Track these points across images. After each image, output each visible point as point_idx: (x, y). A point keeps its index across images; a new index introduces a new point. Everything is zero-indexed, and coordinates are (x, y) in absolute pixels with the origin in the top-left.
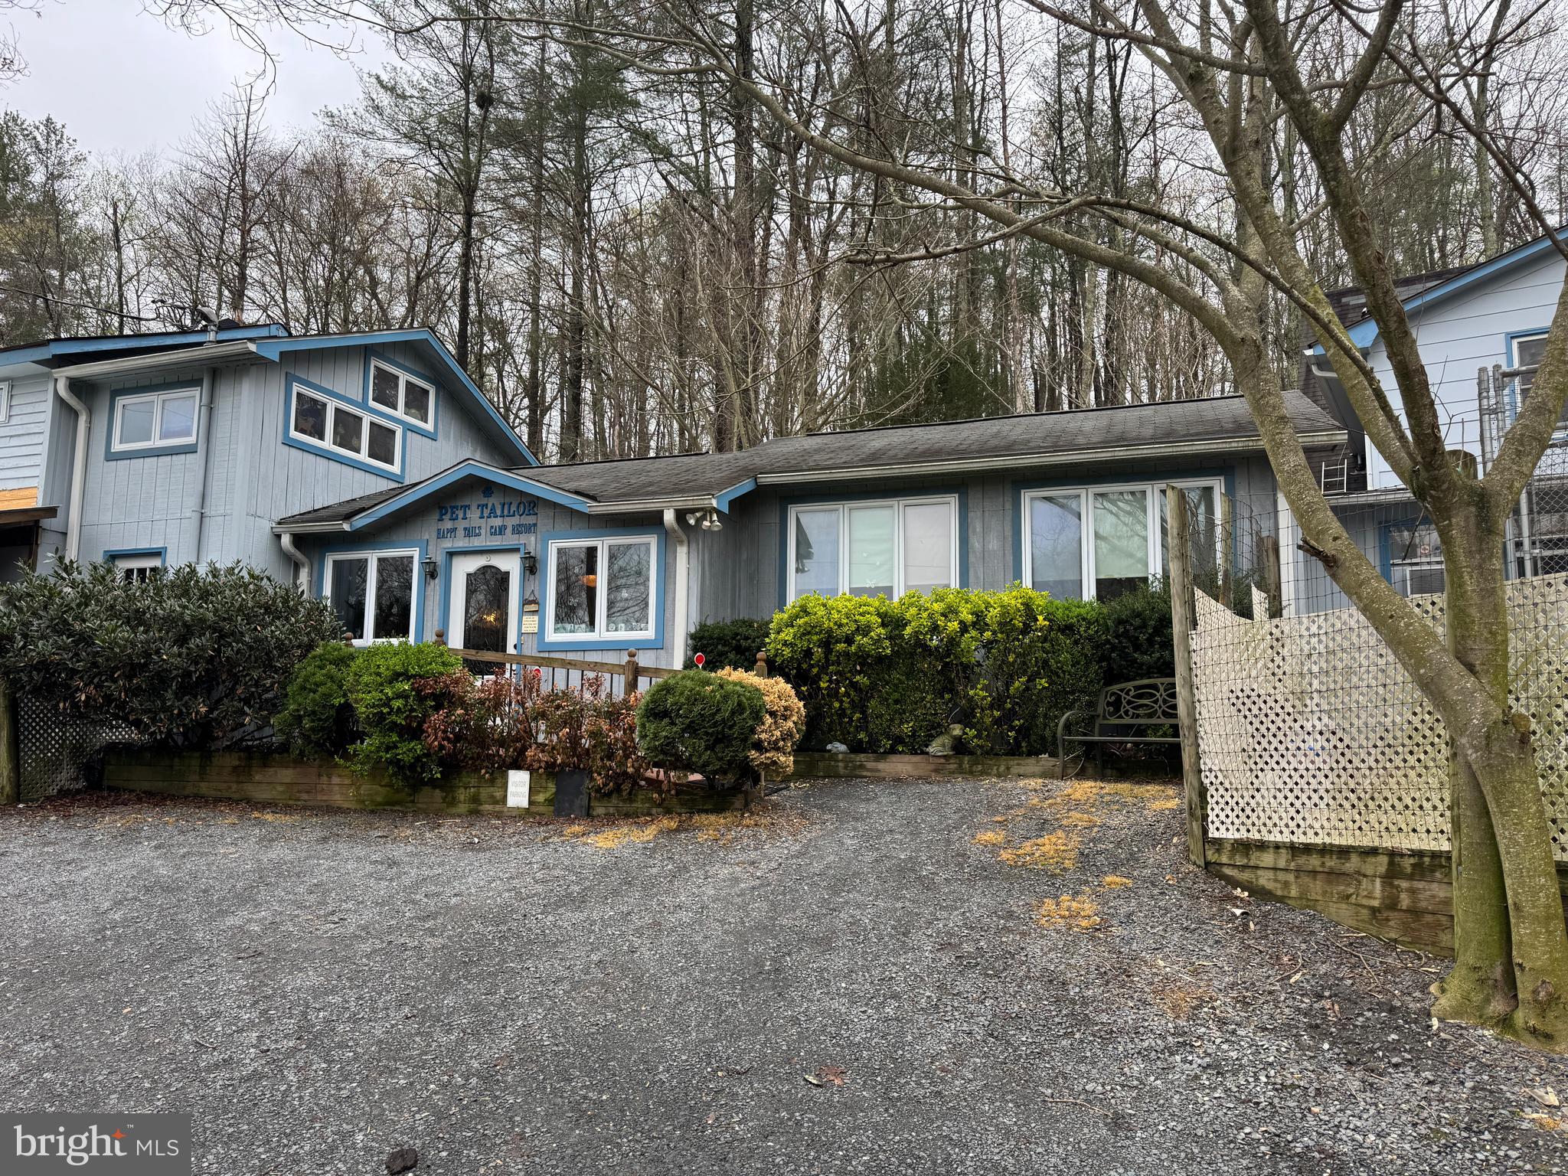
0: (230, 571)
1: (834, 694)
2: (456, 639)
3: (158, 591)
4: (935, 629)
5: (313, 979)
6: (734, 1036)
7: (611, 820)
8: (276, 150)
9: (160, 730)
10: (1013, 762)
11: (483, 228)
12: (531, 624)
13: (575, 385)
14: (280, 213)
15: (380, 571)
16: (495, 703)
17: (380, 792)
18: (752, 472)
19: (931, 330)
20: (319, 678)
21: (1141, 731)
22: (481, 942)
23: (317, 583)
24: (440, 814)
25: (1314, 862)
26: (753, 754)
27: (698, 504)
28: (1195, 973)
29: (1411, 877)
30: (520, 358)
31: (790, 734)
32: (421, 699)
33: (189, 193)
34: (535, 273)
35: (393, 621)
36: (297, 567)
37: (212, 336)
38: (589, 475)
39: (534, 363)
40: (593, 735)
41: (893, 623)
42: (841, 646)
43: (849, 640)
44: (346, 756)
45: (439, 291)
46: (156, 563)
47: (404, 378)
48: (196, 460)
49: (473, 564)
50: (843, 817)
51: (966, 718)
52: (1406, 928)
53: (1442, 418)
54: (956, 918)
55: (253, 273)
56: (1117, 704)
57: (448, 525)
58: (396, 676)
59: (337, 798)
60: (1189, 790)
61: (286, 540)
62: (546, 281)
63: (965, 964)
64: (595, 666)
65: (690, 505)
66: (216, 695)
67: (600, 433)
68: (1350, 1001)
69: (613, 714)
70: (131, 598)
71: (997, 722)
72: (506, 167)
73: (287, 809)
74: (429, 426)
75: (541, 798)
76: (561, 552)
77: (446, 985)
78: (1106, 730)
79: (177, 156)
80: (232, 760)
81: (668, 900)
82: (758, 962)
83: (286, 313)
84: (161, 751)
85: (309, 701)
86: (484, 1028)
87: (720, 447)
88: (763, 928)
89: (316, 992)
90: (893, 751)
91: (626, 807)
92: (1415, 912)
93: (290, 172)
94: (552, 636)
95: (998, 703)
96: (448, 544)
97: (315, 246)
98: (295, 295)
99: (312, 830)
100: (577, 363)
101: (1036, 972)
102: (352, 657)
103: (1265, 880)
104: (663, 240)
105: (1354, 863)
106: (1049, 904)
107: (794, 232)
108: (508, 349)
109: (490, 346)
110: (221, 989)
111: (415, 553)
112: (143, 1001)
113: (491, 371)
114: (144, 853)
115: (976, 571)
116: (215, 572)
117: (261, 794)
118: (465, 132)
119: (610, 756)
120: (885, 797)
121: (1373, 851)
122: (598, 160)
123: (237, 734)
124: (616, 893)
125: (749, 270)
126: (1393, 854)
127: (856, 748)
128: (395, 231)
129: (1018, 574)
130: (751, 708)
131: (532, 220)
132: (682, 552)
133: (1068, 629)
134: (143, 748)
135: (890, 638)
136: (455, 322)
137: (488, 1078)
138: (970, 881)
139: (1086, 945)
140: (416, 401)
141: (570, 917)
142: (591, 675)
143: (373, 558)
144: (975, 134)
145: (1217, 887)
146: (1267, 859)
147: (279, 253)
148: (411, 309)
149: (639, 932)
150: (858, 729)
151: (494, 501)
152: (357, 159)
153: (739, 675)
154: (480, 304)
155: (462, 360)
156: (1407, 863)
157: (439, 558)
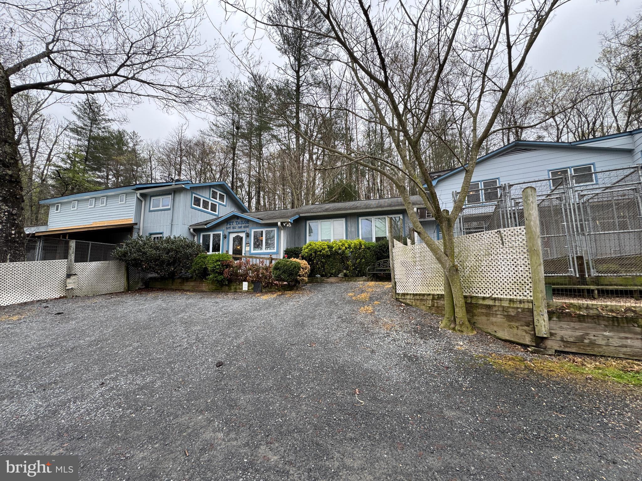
0: (179, 237)
1: (317, 264)
2: (231, 252)
3: (162, 242)
4: (340, 249)
5: (199, 328)
6: (292, 337)
7: (266, 293)
8: (188, 139)
9: (162, 274)
10: (357, 278)
11: (237, 157)
12: (248, 249)
13: (259, 193)
14: (189, 154)
15: (213, 237)
16: (240, 267)
17: (214, 287)
18: (298, 213)
19: (341, 181)
20: (199, 261)
21: (385, 270)
22: (237, 319)
23: (199, 240)
24: (227, 292)
25: (418, 297)
26: (298, 277)
27: (286, 221)
28: (392, 321)
29: (437, 300)
30: (246, 187)
31: (307, 273)
32: (223, 266)
33: (168, 149)
34: (250, 168)
35: (216, 248)
36: (194, 236)
37: (174, 183)
38: (261, 214)
39: (249, 188)
40: (262, 274)
41: (330, 247)
42: (319, 253)
43: (320, 251)
44: (206, 279)
45: (227, 171)
46: (161, 236)
47: (219, 192)
48: (171, 212)
49: (234, 235)
50: (319, 291)
51: (347, 269)
52: (436, 311)
53: (440, 202)
54: (342, 312)
55: (183, 167)
56: (379, 265)
57: (229, 226)
58: (217, 261)
59: (204, 289)
60: (392, 282)
61: (191, 230)
62: (252, 169)
63: (343, 321)
64: (262, 258)
65: (284, 221)
66: (175, 266)
67: (265, 203)
68: (423, 326)
69: (267, 269)
70: (155, 244)
71: (354, 269)
72: (243, 143)
73: (192, 291)
74: (224, 204)
75: (250, 288)
76: (254, 232)
77: (229, 328)
78: (377, 271)
79: (165, 140)
80: (179, 281)
81: (279, 310)
82: (298, 322)
83: (191, 177)
84: (162, 279)
85: (197, 267)
86: (237, 337)
87: (293, 207)
88: (300, 315)
89: (200, 330)
90: (331, 276)
91: (270, 290)
92: (438, 307)
93: (192, 144)
94: (252, 251)
95: (354, 265)
96: (229, 231)
97: (198, 162)
98: (193, 173)
99: (198, 296)
100: (259, 188)
101: (358, 322)
102: (207, 257)
103: (408, 301)
104: (279, 160)
105: (426, 297)
106: (362, 308)
107: (309, 158)
108: (243, 185)
109: (239, 184)
110: (178, 330)
111: (221, 233)
112: (160, 333)
113: (239, 190)
114: (159, 302)
115: (349, 235)
116: (175, 238)
117: (186, 288)
118: (233, 135)
119: (266, 278)
120: (328, 287)
121: (429, 295)
122: (264, 142)
123: (181, 275)
124: (267, 308)
125: (299, 167)
126: (433, 295)
127: (322, 276)
128: (217, 158)
129: (358, 236)
130: (297, 267)
131: (249, 155)
132: (282, 232)
133: (369, 248)
134: (158, 278)
135: (330, 251)
136: (231, 179)
137: (238, 347)
138: (346, 304)
139: (369, 316)
140: (222, 198)
141: (257, 313)
142: (261, 260)
143: (211, 234)
144: (350, 137)
145: (398, 303)
146: (408, 297)
147: (189, 163)
148: (220, 176)
149: (272, 316)
150: (323, 272)
151: (239, 220)
152: (207, 141)
153: (295, 260)
154: (237, 175)
155: (232, 188)
156: (436, 297)
157: (227, 234)
